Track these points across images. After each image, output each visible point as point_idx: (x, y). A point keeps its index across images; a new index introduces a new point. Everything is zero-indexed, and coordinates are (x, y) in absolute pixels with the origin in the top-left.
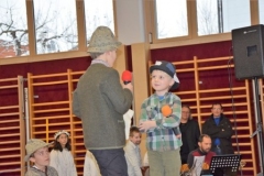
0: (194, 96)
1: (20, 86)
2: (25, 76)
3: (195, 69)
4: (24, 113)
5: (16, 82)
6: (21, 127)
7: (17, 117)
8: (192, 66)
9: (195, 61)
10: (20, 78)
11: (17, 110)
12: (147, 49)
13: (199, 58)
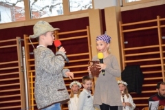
0: (157, 49)
1: (18, 45)
2: (22, 38)
3: (158, 27)
4: (23, 67)
5: (15, 42)
6: (20, 78)
7: (17, 70)
8: (155, 24)
9: (158, 20)
10: (18, 39)
11: (17, 64)
12: (118, 11)
13: (161, 17)
